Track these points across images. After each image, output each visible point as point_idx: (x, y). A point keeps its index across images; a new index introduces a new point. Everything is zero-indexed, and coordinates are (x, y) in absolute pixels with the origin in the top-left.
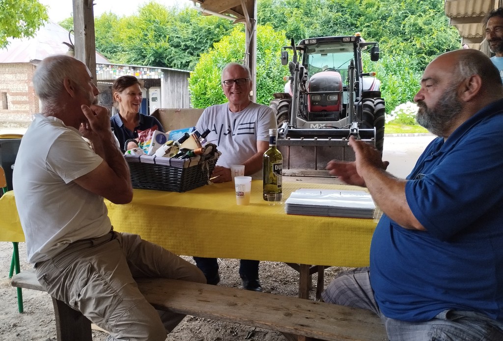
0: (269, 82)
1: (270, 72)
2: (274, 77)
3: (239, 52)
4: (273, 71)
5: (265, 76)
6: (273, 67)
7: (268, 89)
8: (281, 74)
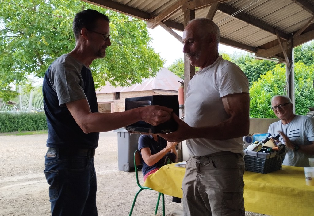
0: (302, 99)
1: (303, 92)
2: (306, 96)
3: (279, 80)
4: (305, 91)
5: (299, 95)
6: (305, 89)
7: (302, 104)
8: (311, 94)
